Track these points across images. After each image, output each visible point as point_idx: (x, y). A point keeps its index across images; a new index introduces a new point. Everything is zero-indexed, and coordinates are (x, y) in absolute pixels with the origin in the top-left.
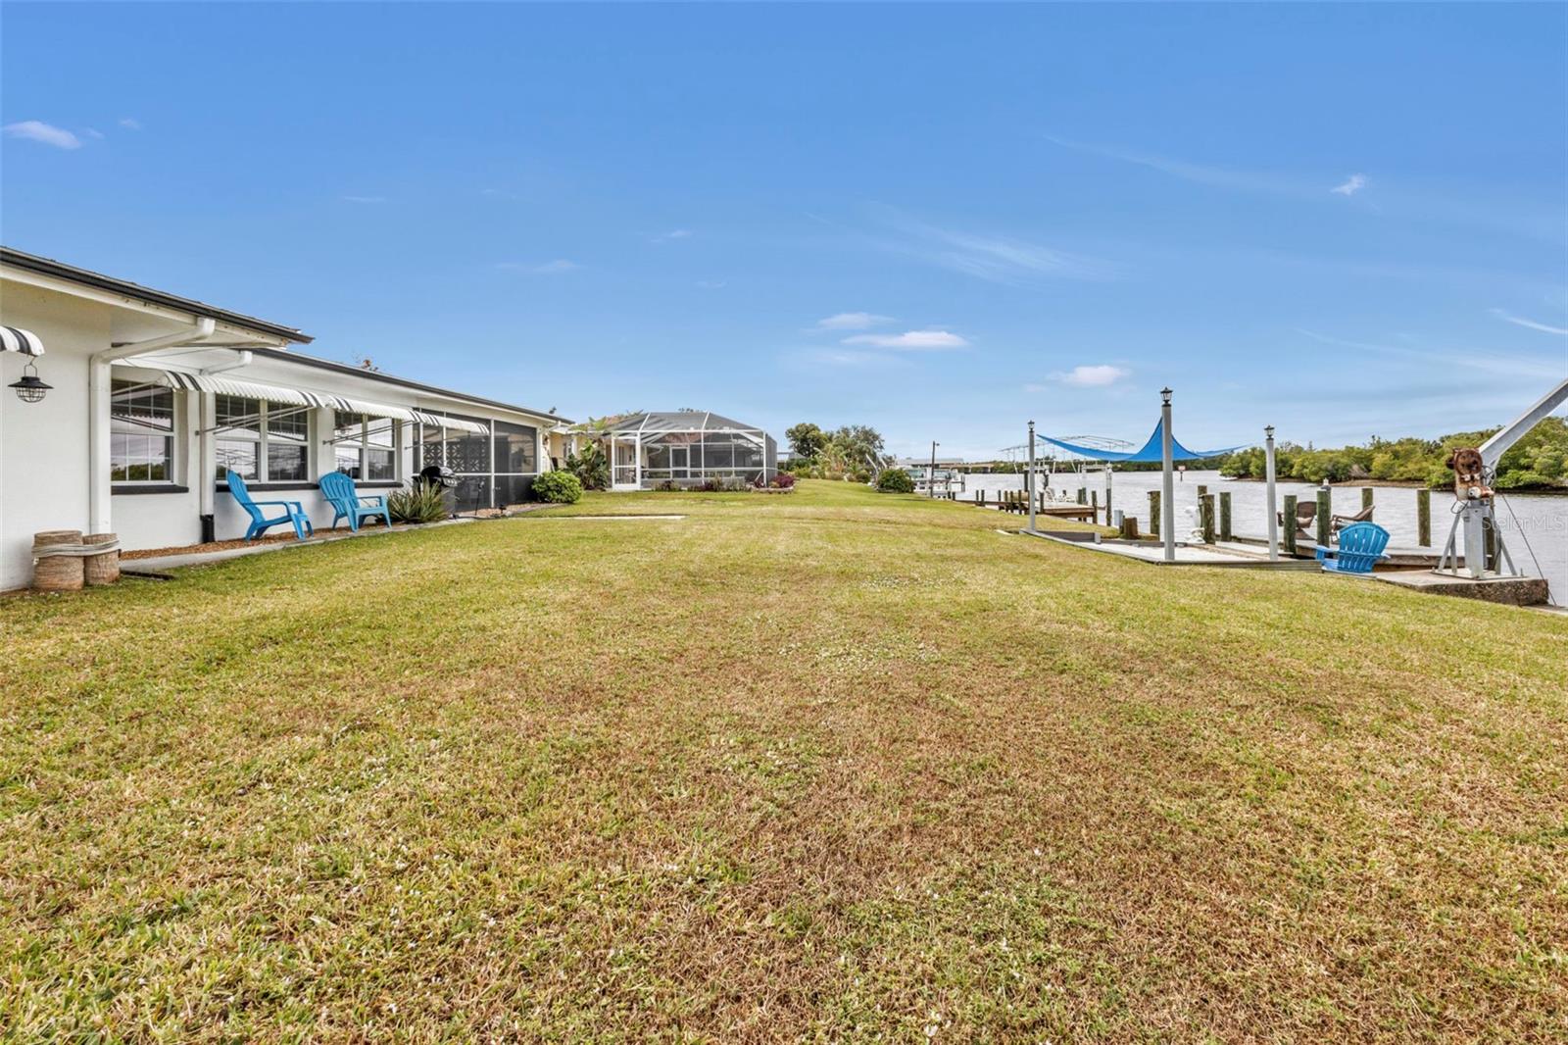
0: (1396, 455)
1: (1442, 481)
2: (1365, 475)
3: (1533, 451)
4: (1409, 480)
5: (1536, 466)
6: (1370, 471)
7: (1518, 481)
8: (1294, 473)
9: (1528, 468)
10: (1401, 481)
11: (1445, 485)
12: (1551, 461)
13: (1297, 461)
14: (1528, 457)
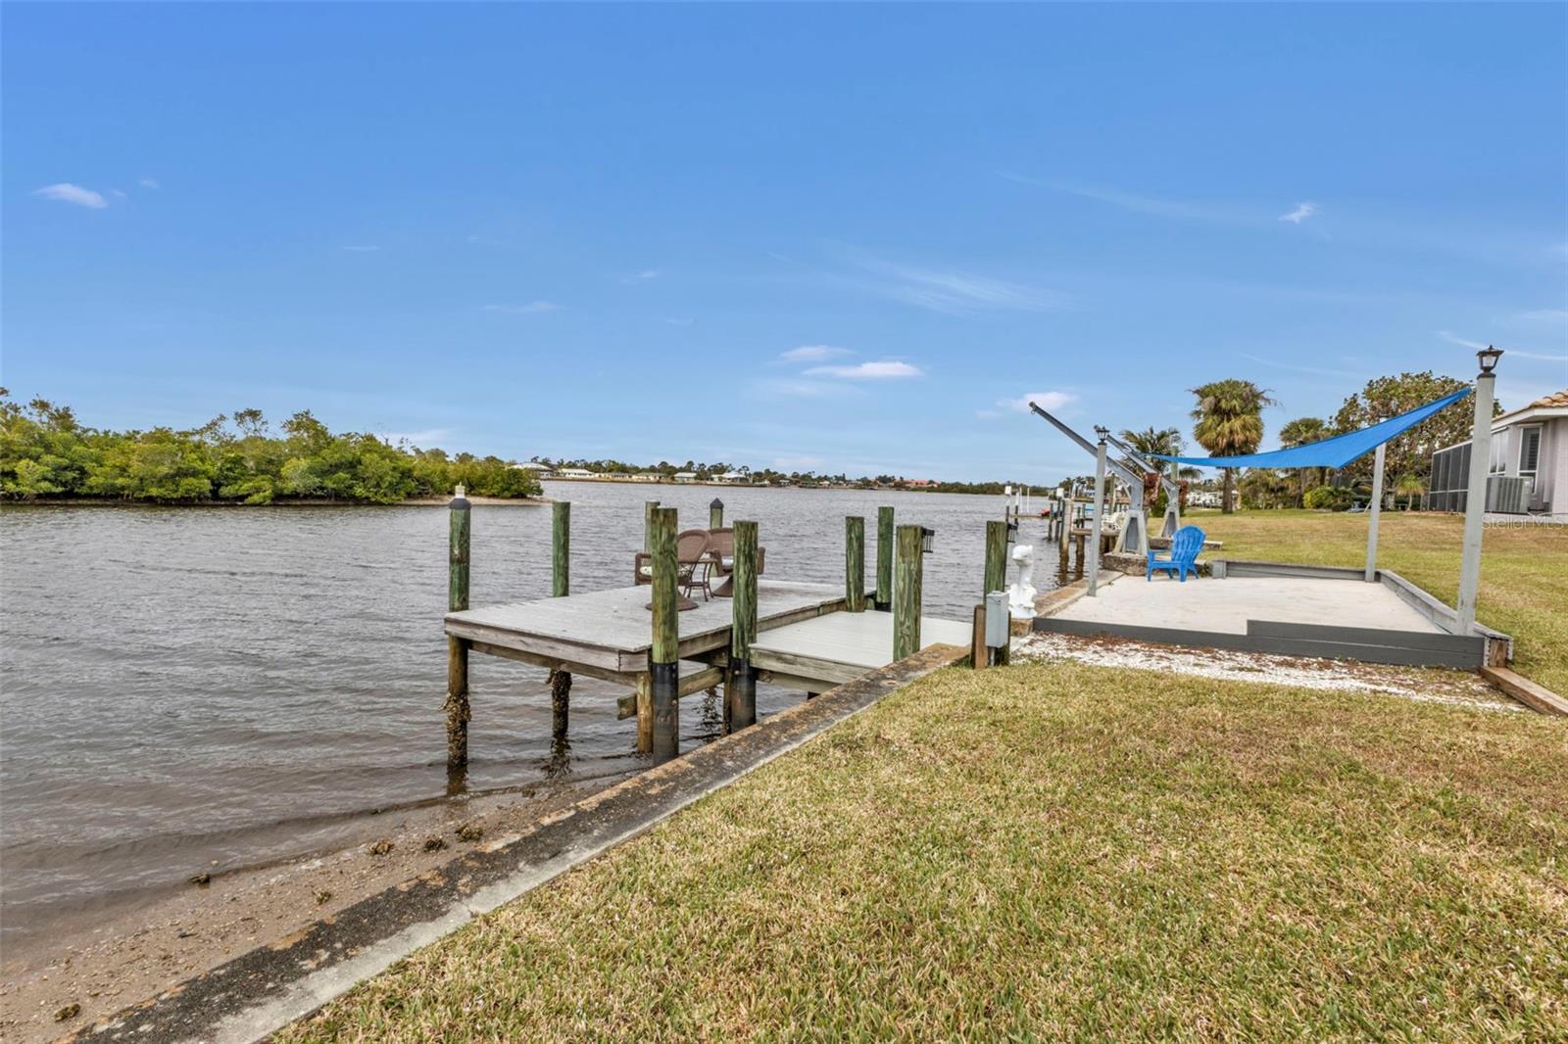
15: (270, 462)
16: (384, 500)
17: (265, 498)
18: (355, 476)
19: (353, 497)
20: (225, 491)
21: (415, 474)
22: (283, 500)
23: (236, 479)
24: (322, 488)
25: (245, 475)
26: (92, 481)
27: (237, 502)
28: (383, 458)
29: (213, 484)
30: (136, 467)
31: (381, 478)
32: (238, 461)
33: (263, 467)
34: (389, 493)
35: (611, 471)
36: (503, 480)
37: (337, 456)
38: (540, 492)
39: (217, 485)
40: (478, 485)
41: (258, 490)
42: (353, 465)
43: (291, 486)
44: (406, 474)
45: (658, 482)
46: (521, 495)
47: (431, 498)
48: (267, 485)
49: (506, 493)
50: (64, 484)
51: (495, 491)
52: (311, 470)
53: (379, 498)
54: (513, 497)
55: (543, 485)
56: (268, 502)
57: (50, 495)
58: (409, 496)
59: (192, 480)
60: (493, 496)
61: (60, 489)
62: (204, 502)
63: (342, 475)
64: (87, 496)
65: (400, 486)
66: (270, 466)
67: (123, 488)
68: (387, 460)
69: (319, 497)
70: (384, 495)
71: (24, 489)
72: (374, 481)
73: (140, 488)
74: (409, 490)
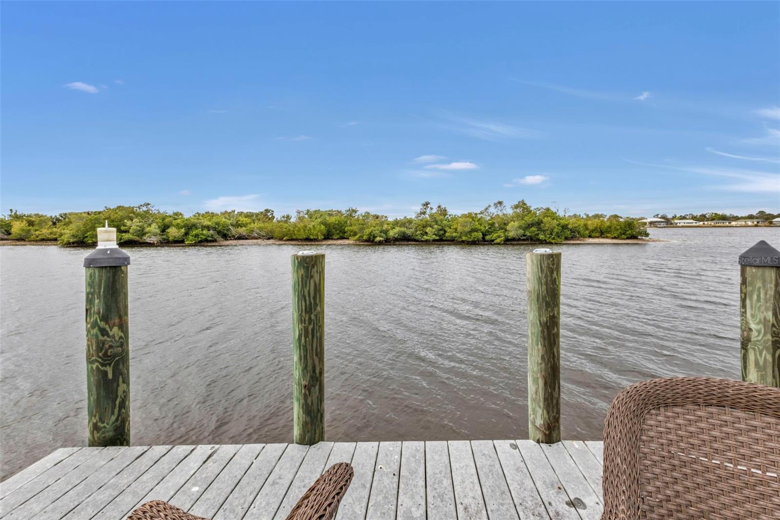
0: (31, 223)
1: (72, 240)
2: (6, 237)
3: (128, 223)
5: (131, 231)
6: (10, 234)
7: (121, 239)
9: (126, 232)
10: (36, 241)
11: (73, 243)
12: (139, 228)
14: (125, 226)
15: (505, 224)
16: (553, 241)
17: (501, 241)
18: (540, 229)
19: (538, 240)
20: (488, 238)
21: (570, 226)
22: (509, 242)
23: (492, 232)
24: (524, 235)
25: (495, 231)
26: (447, 234)
27: (491, 243)
28: (553, 219)
29: (483, 235)
30: (460, 229)
31: (552, 230)
32: (492, 224)
33: (502, 226)
34: (556, 238)
35: (713, 220)
36: (621, 228)
37: (531, 219)
38: (647, 235)
39: (484, 235)
40: (606, 232)
41: (499, 237)
42: (539, 223)
43: (511, 234)
44: (564, 227)
45: (756, 226)
46: (634, 237)
47: (578, 240)
48: (502, 235)
49: (623, 236)
50: (440, 236)
51: (616, 235)
52: (520, 227)
53: (550, 240)
54: (628, 238)
55: (649, 230)
56: (502, 242)
57: (437, 240)
58: (566, 239)
59: (476, 233)
60: (615, 238)
61: (438, 238)
62: (480, 243)
63: (533, 229)
65: (562, 233)
66: (504, 225)
67: (455, 237)
68: (555, 221)
69: (524, 240)
70: (554, 239)
71: (429, 238)
72: (549, 231)
73: (460, 237)
74: (566, 236)
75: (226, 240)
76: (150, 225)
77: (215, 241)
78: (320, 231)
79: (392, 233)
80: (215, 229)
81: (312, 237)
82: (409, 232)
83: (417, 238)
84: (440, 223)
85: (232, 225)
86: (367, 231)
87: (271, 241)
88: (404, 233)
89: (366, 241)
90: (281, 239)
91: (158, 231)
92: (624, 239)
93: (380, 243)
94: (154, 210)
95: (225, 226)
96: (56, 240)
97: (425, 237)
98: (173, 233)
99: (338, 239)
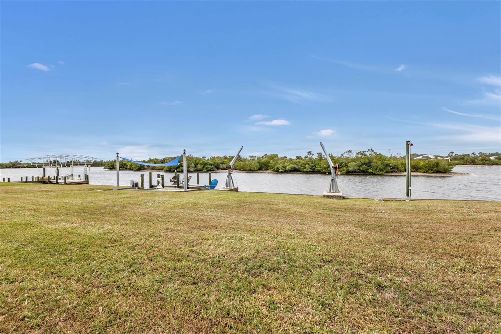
1: (167, 170)
2: (148, 168)
4: (159, 169)
8: (128, 167)
10: (157, 170)
13: (129, 164)
16: (377, 173)
17: (344, 172)
18: (369, 166)
19: (368, 172)
21: (391, 165)
22: (349, 173)
24: (359, 170)
26: (316, 168)
28: (379, 160)
30: (322, 165)
31: (377, 167)
32: (342, 163)
33: (346, 164)
34: (380, 171)
36: (430, 166)
40: (420, 168)
41: (344, 170)
42: (369, 163)
43: (350, 169)
44: (387, 165)
47: (396, 172)
48: (346, 169)
49: (431, 171)
50: (313, 169)
53: (376, 173)
54: (434, 172)
57: (311, 172)
58: (387, 172)
60: (424, 172)
61: (311, 170)
64: (316, 172)
65: (385, 169)
67: (320, 170)
68: (381, 161)
69: (359, 172)
70: (378, 172)
71: (307, 170)
72: (375, 167)
73: (322, 170)
74: (388, 170)
75: (218, 170)
76: (191, 164)
77: (214, 170)
78: (256, 166)
79: (287, 168)
80: (214, 165)
81: (252, 169)
82: (297, 167)
83: (301, 170)
84: (313, 162)
85: (221, 163)
86: (276, 166)
87: (236, 171)
88: (295, 168)
89: (275, 171)
90: (240, 170)
91: (194, 166)
92: (432, 173)
93: (282, 172)
94: (194, 157)
95: (218, 164)
96: (162, 169)
97: (305, 170)
98: (199, 167)
99: (265, 170)
